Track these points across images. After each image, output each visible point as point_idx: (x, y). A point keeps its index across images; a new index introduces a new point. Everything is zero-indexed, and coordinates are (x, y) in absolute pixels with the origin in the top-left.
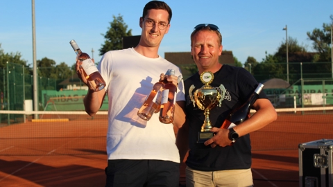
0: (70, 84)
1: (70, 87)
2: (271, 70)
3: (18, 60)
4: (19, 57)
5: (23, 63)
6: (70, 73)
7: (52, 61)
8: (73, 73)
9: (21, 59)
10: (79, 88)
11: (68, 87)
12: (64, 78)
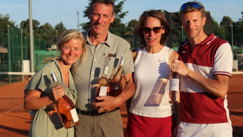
0: (54, 44)
1: (54, 47)
3: (7, 21)
4: (8, 19)
5: (12, 25)
6: (54, 33)
8: (57, 33)
9: (10, 20)
11: (52, 46)
12: (48, 38)
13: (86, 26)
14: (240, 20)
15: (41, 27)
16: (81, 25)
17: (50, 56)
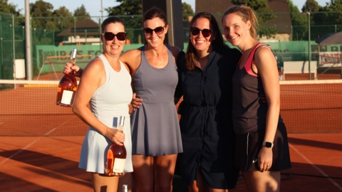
0: (71, 36)
1: (72, 40)
2: (337, 18)
5: (12, 8)
6: (72, 21)
7: (48, 4)
8: (75, 21)
10: (83, 40)
11: (70, 38)
12: (64, 27)
13: (113, 12)
14: (327, 4)
15: (55, 13)
16: (106, 10)
17: (59, 54)
